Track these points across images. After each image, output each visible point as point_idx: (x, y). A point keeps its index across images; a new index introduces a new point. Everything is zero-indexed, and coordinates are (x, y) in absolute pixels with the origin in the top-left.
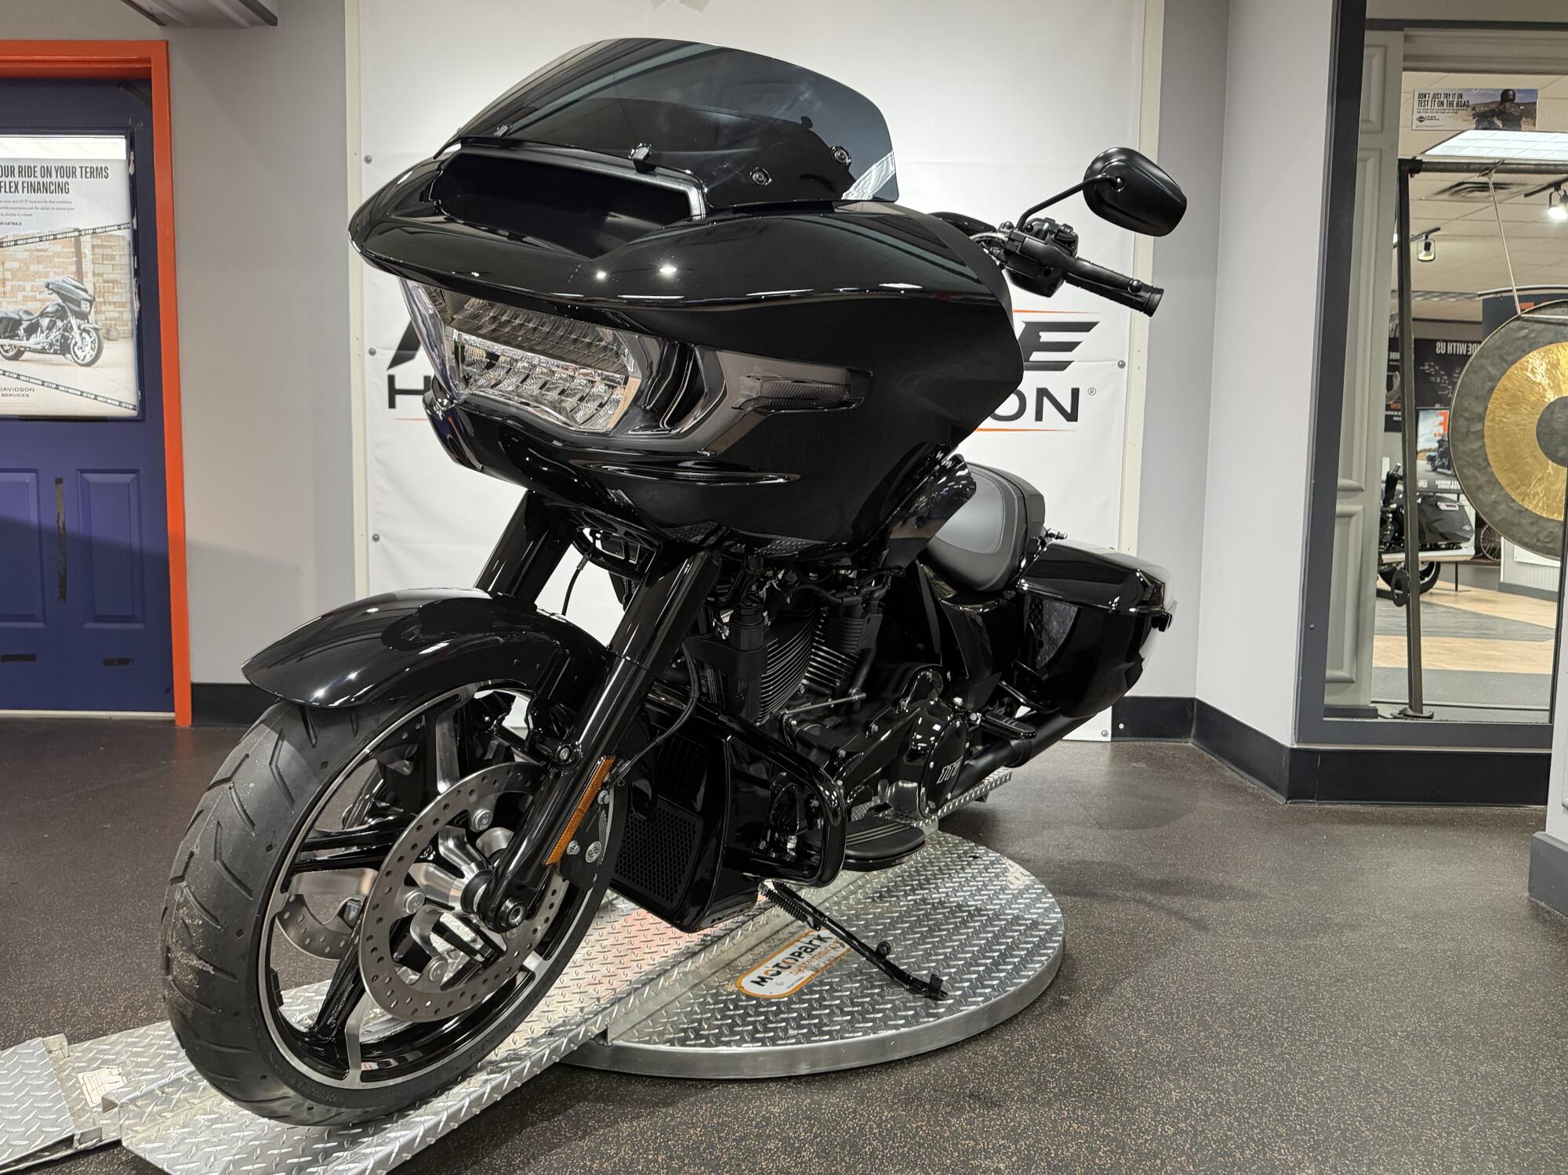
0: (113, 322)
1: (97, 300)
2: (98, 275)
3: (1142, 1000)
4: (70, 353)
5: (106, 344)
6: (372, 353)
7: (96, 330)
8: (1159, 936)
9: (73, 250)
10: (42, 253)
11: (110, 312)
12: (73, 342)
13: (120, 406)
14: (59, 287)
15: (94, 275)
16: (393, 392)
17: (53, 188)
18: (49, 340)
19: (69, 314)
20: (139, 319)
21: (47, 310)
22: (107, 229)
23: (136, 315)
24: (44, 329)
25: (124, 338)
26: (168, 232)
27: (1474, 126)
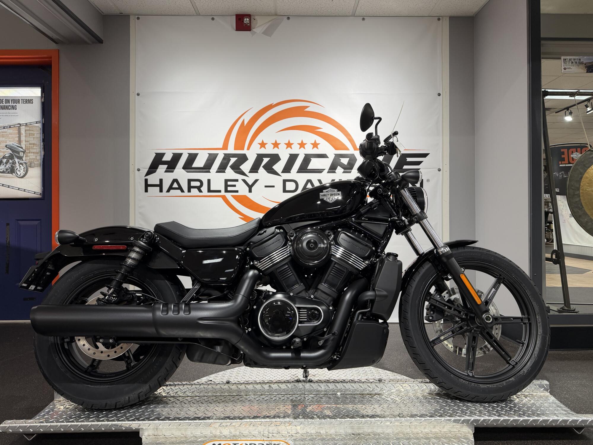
0: (33, 160)
1: (26, 151)
2: (27, 141)
4: (15, 173)
5: (30, 169)
6: (139, 170)
7: (25, 163)
9: (17, 132)
10: (4, 133)
11: (32, 156)
12: (16, 168)
13: (35, 194)
14: (11, 147)
15: (26, 141)
16: (147, 186)
17: (10, 107)
18: (6, 168)
19: (15, 157)
20: (44, 159)
21: (6, 156)
22: (32, 123)
23: (42, 157)
24: (4, 163)
25: (37, 166)
26: (56, 122)
27: (586, 71)
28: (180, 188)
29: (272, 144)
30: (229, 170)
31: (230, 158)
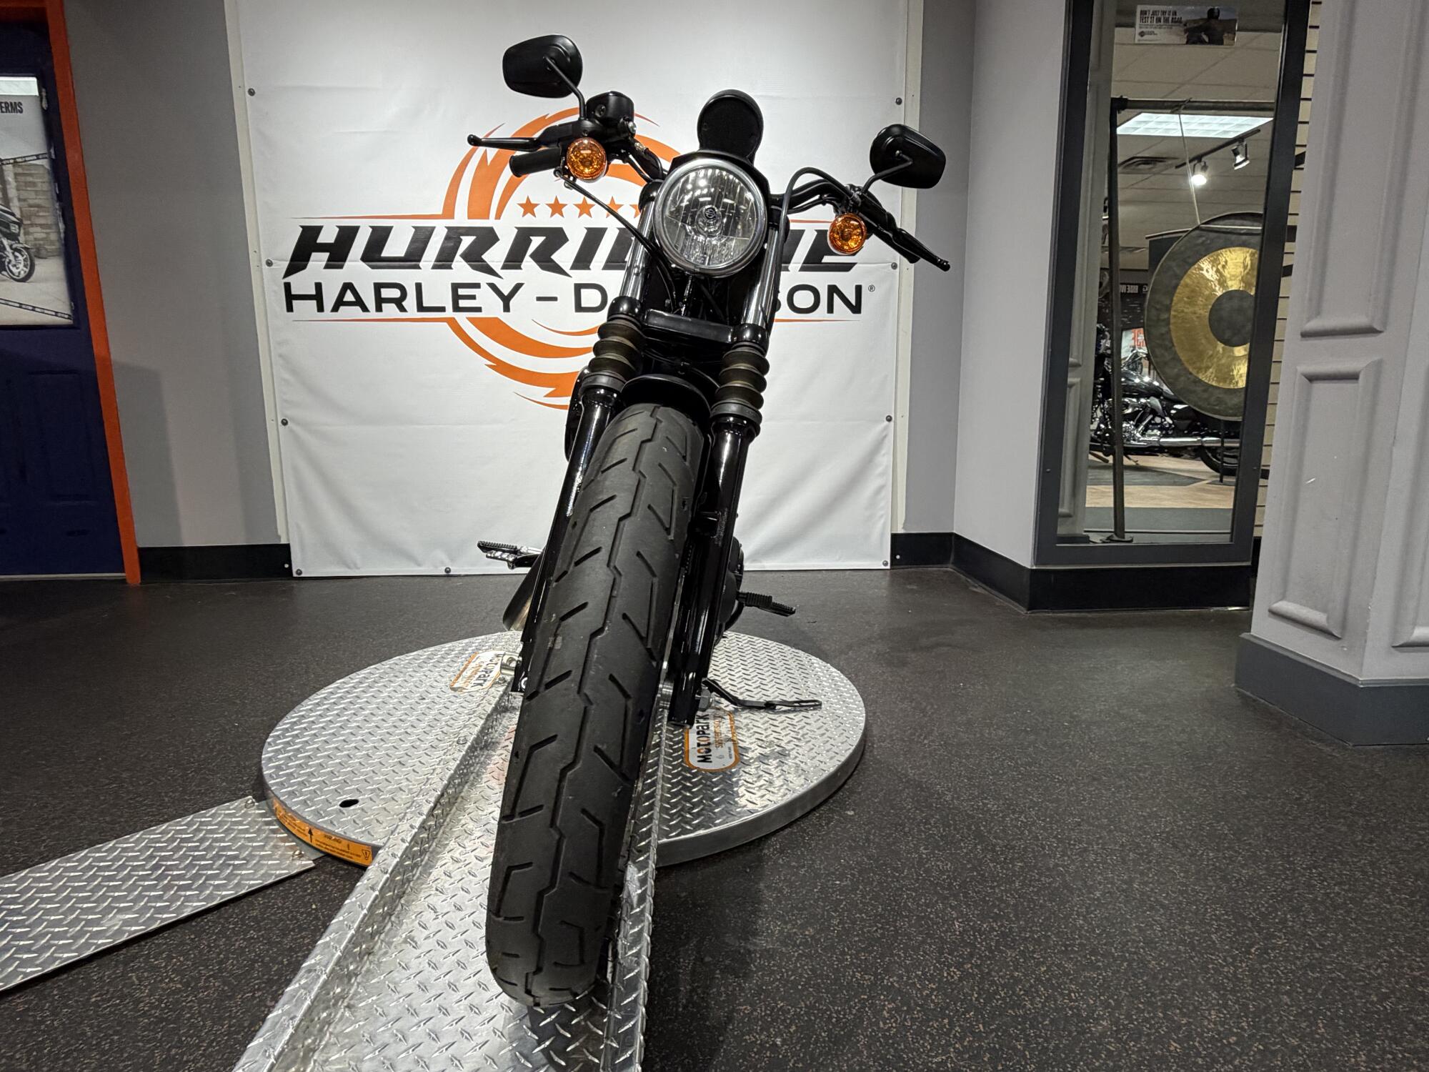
0: (42, 242)
1: (24, 222)
2: (24, 200)
3: (923, 812)
4: (5, 270)
5: (38, 262)
6: (269, 264)
7: (26, 249)
8: (933, 741)
11: (38, 233)
12: (7, 260)
13: (56, 315)
15: (19, 200)
16: (290, 298)
20: (65, 240)
22: (29, 159)
23: (62, 236)
25: (54, 256)
26: (76, 156)
27: (1185, 41)
28: (359, 302)
29: (550, 205)
30: (459, 262)
31: (462, 237)
